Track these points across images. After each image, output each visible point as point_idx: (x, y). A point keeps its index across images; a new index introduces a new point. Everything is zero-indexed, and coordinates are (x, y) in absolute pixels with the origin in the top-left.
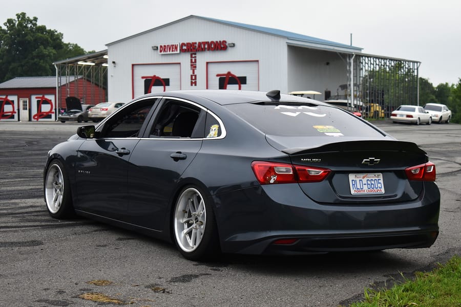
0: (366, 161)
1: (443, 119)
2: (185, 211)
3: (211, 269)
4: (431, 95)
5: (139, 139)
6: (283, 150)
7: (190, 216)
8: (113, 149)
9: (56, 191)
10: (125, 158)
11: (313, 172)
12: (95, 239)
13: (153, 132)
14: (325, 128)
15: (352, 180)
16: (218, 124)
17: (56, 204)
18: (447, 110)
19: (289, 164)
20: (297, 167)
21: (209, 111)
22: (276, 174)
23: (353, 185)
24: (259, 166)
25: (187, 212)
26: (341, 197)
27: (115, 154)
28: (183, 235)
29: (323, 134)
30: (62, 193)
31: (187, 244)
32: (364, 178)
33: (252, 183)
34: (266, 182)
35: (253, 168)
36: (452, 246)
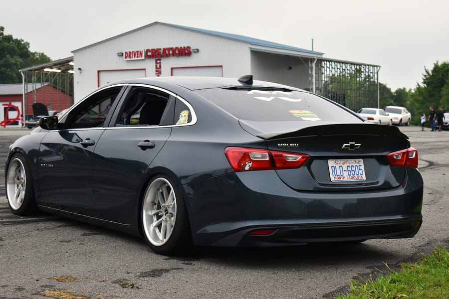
0: (346, 146)
1: (403, 122)
2: (153, 203)
3: (183, 263)
4: (390, 100)
5: (105, 128)
6: (259, 135)
7: (159, 207)
8: (77, 140)
9: (18, 186)
10: (89, 148)
11: (291, 158)
12: (59, 234)
13: (120, 121)
14: (301, 112)
15: (332, 167)
16: (188, 109)
17: (18, 200)
18: (407, 113)
19: (265, 149)
20: (273, 153)
21: (178, 97)
22: (251, 160)
23: (333, 171)
24: (233, 152)
25: (156, 204)
26: (320, 184)
27: (79, 145)
28: (152, 228)
29: (299, 119)
30: (25, 188)
31: (156, 238)
32: (344, 164)
33: (226, 170)
34: (241, 169)
35: (226, 155)
36: (433, 238)
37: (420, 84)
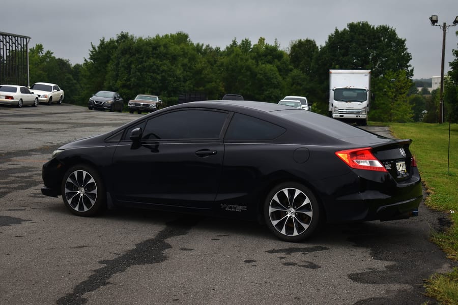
1: (53, 100)
18: (58, 90)
37: (87, 60)
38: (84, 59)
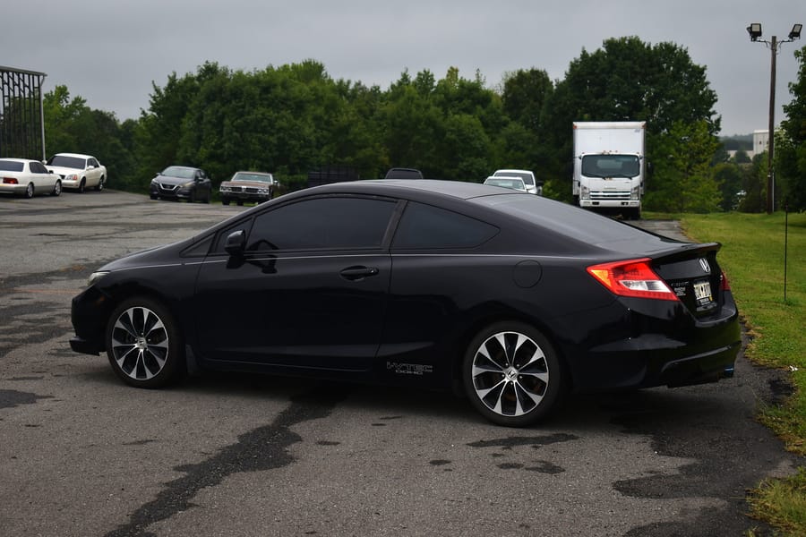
18: (97, 166)
37: (146, 111)
38: (141, 111)
